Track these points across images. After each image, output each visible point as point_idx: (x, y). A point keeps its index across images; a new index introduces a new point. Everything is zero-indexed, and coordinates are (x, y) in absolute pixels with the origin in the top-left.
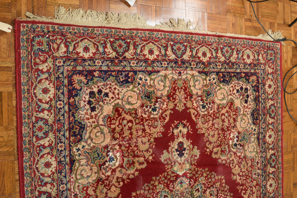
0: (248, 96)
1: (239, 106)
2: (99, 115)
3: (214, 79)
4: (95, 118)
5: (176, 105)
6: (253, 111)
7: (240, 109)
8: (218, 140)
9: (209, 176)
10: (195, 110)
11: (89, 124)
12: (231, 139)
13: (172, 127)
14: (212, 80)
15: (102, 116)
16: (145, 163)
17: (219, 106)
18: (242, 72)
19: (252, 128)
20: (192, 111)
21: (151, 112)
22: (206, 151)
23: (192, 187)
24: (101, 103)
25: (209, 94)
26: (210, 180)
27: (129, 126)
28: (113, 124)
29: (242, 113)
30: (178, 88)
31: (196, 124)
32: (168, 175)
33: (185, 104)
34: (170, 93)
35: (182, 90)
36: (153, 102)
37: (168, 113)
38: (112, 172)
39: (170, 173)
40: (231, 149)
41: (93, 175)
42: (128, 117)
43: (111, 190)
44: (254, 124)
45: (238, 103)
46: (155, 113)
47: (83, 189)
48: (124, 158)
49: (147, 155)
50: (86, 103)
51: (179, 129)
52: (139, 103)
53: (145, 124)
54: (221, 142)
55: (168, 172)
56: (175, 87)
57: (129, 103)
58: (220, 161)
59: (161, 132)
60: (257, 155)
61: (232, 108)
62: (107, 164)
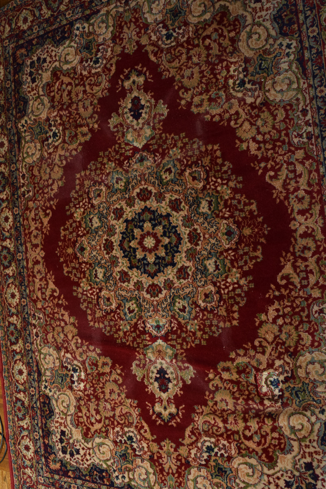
0: (61, 441)
1: (73, 429)
2: (300, 457)
3: (117, 477)
4: (304, 452)
5: (176, 450)
6: (50, 417)
7: (71, 424)
8: (103, 383)
9: (114, 329)
10: (143, 436)
11: (315, 444)
12: (82, 381)
13: (179, 417)
14: (120, 477)
15: (294, 454)
16: (219, 370)
17: (107, 435)
18: (73, 478)
19: (51, 391)
20: (148, 435)
21: (215, 446)
22: (122, 370)
23: (141, 317)
24: (297, 474)
25: (124, 456)
26: (112, 323)
27: (250, 431)
28: (275, 438)
29: (69, 418)
30: (173, 474)
31: (140, 415)
32: (182, 345)
33: (161, 448)
34: (186, 469)
35: (167, 471)
36: (212, 460)
37: (187, 441)
38: (273, 364)
39: (178, 347)
40: (82, 365)
41: (304, 365)
42: (251, 444)
43: (273, 336)
44: (48, 397)
45: (77, 435)
46: (208, 444)
47: (319, 345)
48: (254, 382)
49: (217, 381)
50: (321, 477)
51: (167, 412)
52: (235, 463)
53: (223, 430)
54: (99, 380)
55: (182, 348)
56: (178, 477)
57: (251, 466)
58: (98, 351)
59: (197, 413)
60: (40, 347)
61: (85, 427)
62: (282, 378)
